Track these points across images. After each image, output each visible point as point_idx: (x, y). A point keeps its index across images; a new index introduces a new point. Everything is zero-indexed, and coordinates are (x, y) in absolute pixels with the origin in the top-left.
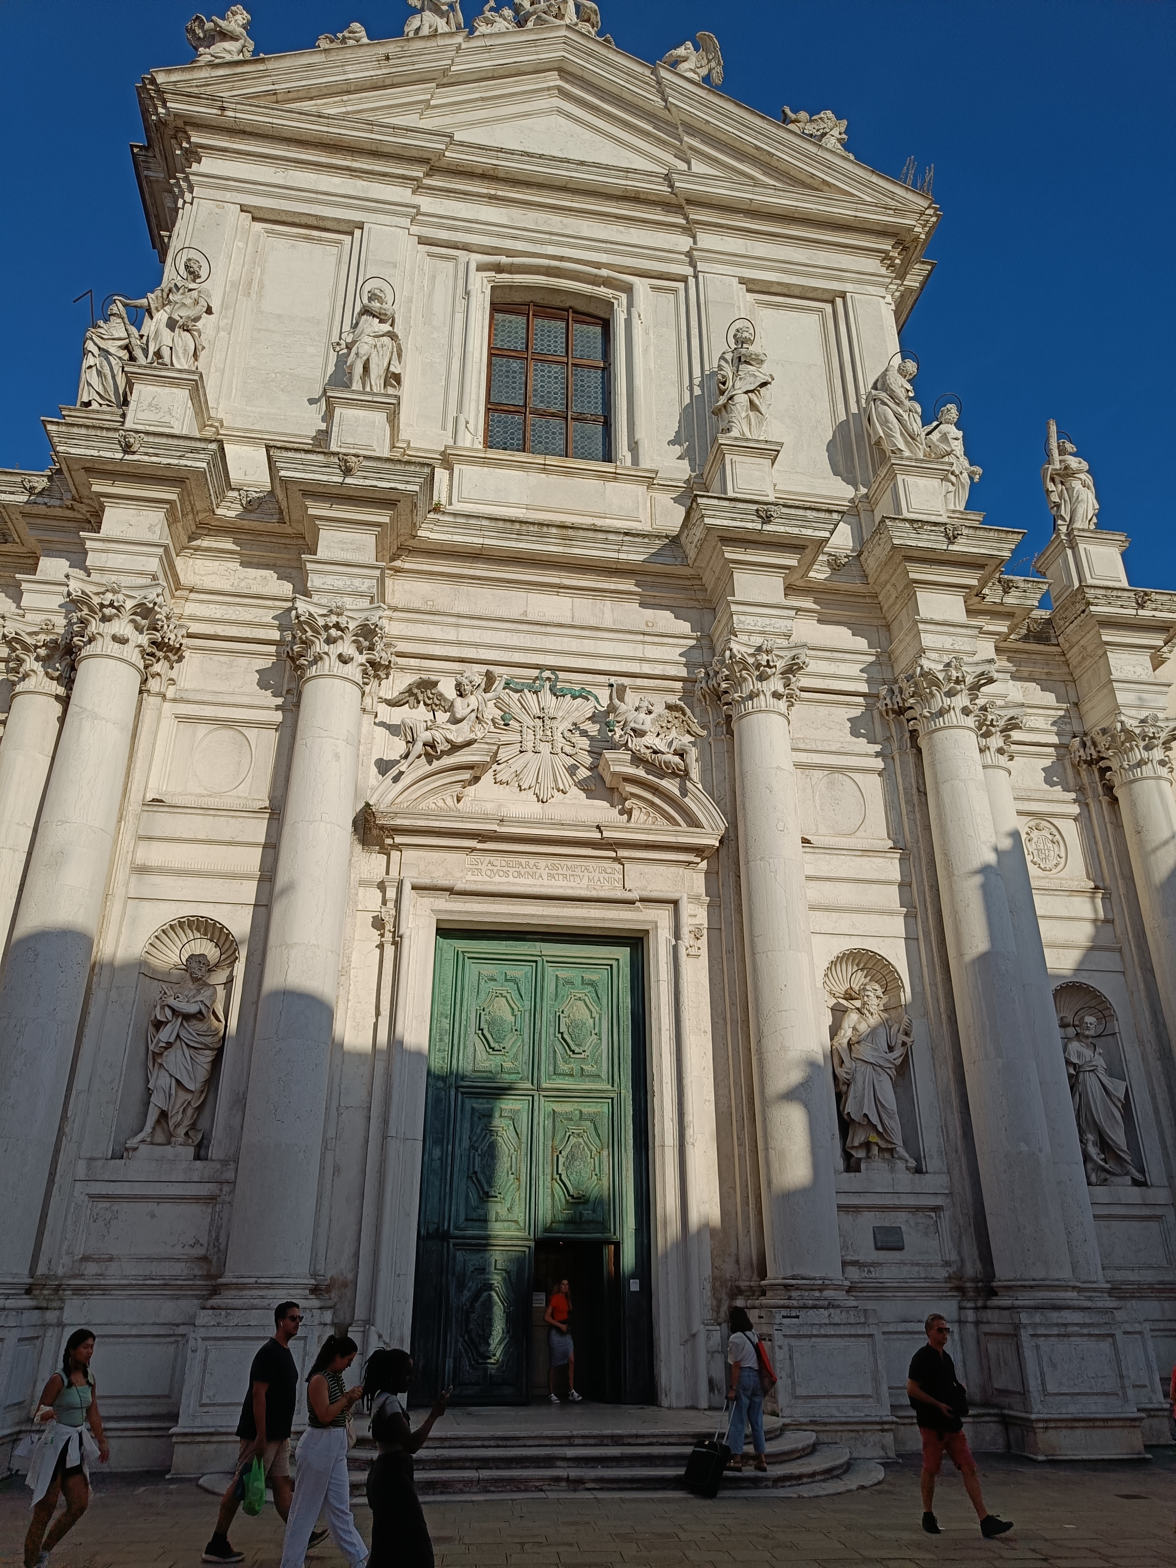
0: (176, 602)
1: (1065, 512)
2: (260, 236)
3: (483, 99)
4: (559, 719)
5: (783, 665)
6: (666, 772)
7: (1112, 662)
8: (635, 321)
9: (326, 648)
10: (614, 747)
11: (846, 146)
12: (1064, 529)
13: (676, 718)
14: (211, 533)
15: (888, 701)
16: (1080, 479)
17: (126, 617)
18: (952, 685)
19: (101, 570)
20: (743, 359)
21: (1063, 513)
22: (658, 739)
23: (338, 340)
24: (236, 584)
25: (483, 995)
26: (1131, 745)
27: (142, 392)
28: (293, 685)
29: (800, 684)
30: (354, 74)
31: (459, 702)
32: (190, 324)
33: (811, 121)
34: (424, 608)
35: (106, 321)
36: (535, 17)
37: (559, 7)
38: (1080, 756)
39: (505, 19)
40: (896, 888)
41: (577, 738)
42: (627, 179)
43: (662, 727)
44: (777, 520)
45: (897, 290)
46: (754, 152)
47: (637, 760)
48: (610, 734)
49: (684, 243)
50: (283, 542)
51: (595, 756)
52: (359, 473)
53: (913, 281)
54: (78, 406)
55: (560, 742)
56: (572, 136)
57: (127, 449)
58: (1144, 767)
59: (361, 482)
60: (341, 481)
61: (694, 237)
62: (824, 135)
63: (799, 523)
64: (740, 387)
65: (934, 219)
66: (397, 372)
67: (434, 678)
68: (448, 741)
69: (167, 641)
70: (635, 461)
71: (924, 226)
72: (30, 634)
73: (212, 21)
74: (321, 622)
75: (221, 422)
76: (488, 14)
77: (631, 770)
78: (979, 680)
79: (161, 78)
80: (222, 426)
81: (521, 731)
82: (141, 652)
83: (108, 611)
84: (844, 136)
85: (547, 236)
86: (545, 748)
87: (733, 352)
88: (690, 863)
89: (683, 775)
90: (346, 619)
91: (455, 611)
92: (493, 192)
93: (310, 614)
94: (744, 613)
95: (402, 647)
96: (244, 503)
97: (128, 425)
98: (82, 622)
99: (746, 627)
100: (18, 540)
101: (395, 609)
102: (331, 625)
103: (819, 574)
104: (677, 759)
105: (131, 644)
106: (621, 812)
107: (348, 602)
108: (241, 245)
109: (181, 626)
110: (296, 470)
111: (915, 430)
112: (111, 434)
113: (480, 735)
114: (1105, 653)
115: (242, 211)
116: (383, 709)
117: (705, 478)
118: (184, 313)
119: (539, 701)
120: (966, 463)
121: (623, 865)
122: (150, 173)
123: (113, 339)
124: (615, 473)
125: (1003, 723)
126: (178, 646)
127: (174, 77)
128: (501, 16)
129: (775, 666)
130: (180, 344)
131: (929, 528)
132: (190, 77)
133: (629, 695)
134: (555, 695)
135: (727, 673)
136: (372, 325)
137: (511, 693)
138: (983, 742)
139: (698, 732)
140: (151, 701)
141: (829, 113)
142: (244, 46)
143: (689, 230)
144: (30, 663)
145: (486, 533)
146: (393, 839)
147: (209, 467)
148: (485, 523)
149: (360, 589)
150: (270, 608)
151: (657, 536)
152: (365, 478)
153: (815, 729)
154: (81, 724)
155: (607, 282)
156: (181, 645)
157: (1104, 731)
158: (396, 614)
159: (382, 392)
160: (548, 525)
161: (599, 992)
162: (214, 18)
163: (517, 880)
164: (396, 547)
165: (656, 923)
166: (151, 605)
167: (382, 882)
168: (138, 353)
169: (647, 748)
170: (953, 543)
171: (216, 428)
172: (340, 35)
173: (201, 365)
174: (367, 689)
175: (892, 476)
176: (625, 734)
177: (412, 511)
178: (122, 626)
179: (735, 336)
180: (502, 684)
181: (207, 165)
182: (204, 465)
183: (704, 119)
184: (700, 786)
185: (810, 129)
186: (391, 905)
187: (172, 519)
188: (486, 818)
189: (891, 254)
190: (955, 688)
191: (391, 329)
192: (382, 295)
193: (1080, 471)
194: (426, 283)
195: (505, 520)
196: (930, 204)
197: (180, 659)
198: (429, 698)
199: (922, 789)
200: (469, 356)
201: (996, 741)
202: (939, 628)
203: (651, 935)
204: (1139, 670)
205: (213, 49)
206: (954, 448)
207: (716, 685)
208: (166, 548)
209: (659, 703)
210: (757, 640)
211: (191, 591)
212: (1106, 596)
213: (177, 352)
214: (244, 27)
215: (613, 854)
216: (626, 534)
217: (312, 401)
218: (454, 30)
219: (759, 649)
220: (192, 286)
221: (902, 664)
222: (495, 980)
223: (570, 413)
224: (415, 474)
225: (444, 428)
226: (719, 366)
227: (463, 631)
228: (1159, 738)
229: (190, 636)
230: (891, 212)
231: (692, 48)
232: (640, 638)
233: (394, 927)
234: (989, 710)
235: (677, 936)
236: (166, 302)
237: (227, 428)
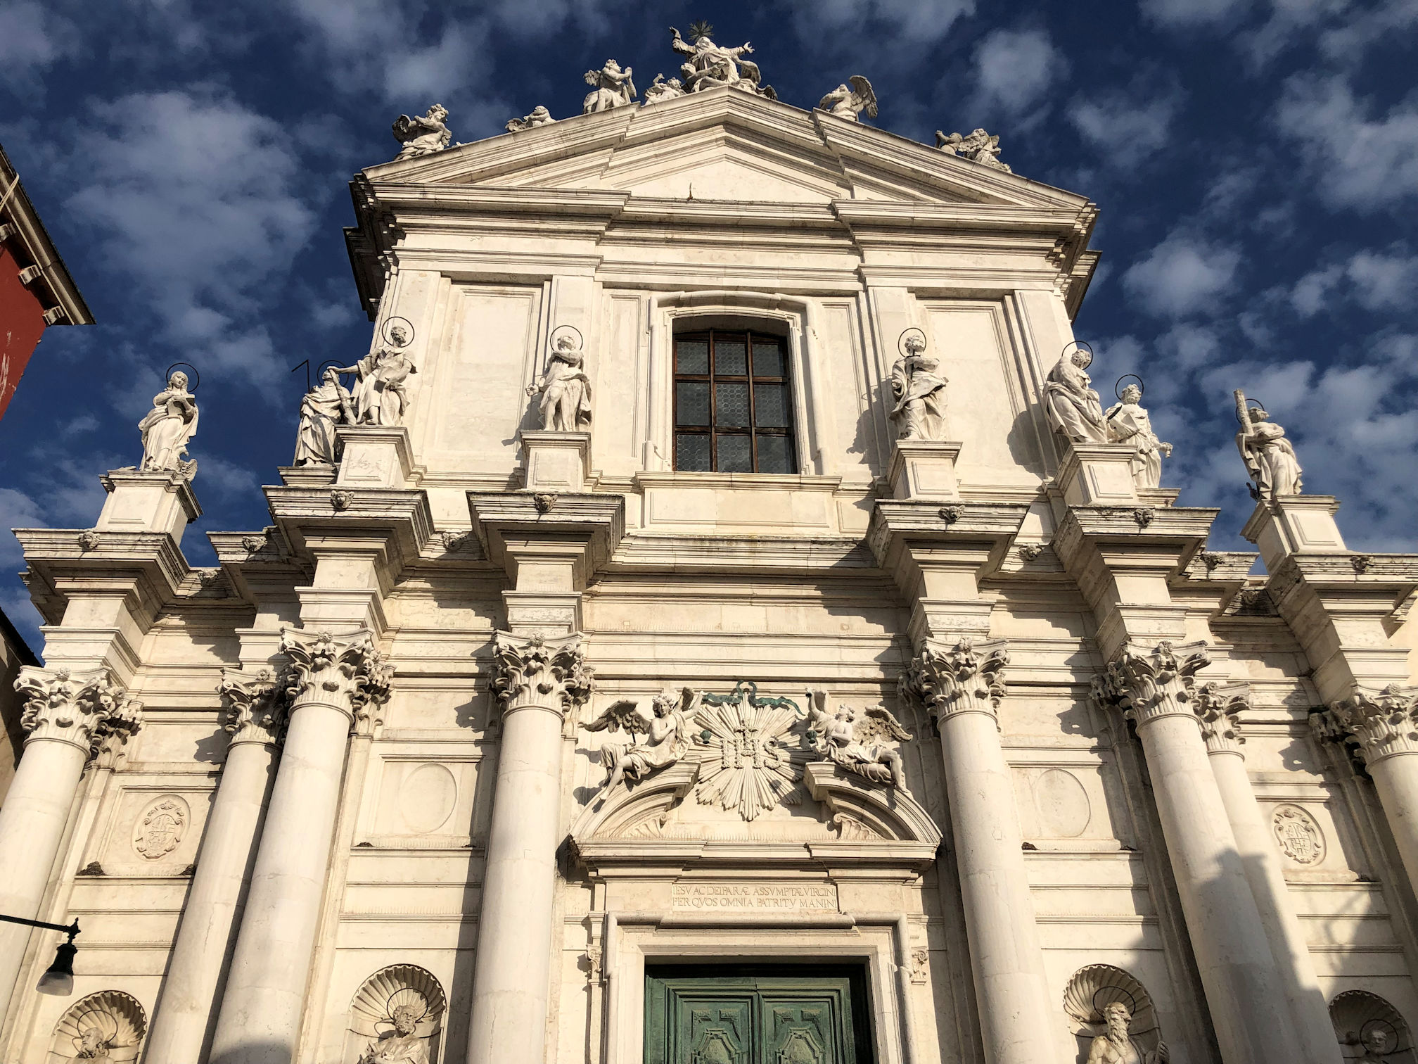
0: (383, 644)
1: (1266, 478)
2: (458, 296)
3: (656, 156)
4: (760, 731)
5: (983, 662)
6: (873, 782)
7: (1339, 630)
8: (811, 338)
9: (526, 680)
10: (817, 757)
11: (1001, 157)
12: (1268, 496)
13: (879, 723)
14: (416, 574)
15: (1100, 690)
16: (1278, 445)
17: (336, 664)
18: (1163, 671)
19: (314, 621)
20: (915, 366)
21: (1264, 479)
22: (862, 747)
23: (531, 386)
24: (440, 621)
25: (697, 1038)
26: (1375, 719)
27: (353, 450)
28: (496, 717)
29: (1006, 679)
30: (540, 150)
31: (657, 723)
32: (396, 384)
33: (964, 141)
34: (620, 629)
35: (321, 384)
36: (700, 80)
37: (722, 70)
38: (1322, 733)
39: (673, 87)
40: (1129, 893)
41: (777, 750)
42: (793, 211)
43: (865, 734)
44: (961, 519)
45: (1064, 283)
46: (912, 174)
47: (842, 771)
48: (812, 745)
49: (852, 261)
50: (485, 577)
51: (799, 768)
52: (554, 510)
53: (1081, 270)
54: (294, 466)
55: (762, 755)
56: (740, 178)
57: (339, 506)
58: (1394, 742)
59: (556, 518)
60: (536, 519)
61: (861, 255)
62: (978, 151)
63: (984, 520)
64: (915, 392)
65: (1093, 215)
66: (587, 410)
67: (631, 699)
68: (648, 764)
69: (374, 682)
70: (819, 470)
71: (1084, 223)
72: (247, 685)
73: (415, 120)
74: (521, 655)
75: (425, 469)
76: (657, 85)
77: (836, 782)
78: (1192, 664)
79: (370, 175)
80: (426, 472)
81: (722, 747)
82: (350, 697)
83: (319, 661)
84: (998, 149)
85: (722, 270)
86: (747, 763)
87: (905, 360)
88: (906, 879)
89: (889, 784)
90: (545, 649)
91: (651, 630)
92: (669, 236)
93: (511, 648)
94: (938, 613)
95: (601, 669)
96: (447, 544)
97: (341, 483)
98: (295, 673)
99: (941, 626)
100: (237, 594)
101: (593, 633)
102: (531, 656)
103: (1012, 565)
104: (882, 768)
105: (341, 690)
106: (830, 828)
107: (547, 633)
108: (442, 306)
109: (388, 667)
110: (495, 512)
111: (1095, 416)
112: (323, 495)
113: (680, 755)
114: (1330, 622)
115: (442, 276)
116: (583, 734)
117: (889, 479)
118: (391, 375)
119: (738, 714)
120: (1156, 440)
121: (836, 885)
122: (362, 251)
123: (327, 402)
124: (801, 483)
125: (1227, 705)
126: (385, 687)
127: (382, 172)
128: (669, 85)
129: (976, 664)
130: (387, 402)
131: (1119, 514)
132: (397, 171)
133: (830, 702)
134: (754, 706)
135: (928, 674)
136: (562, 370)
137: (709, 707)
138: (1208, 727)
139: (904, 737)
140: (358, 743)
141: (981, 131)
142: (443, 136)
143: (856, 249)
144: (246, 714)
145: (677, 553)
146: (597, 871)
147: (414, 516)
148: (676, 543)
149: (557, 619)
150: (472, 642)
151: (844, 542)
152: (560, 514)
153: (1028, 724)
154: (293, 773)
155: (781, 305)
156: (388, 685)
157: (1344, 705)
158: (594, 637)
159: (575, 430)
160: (736, 541)
161: (821, 1027)
162: (417, 117)
163: (726, 909)
164: (592, 573)
165: (876, 947)
166: (360, 652)
167: (588, 918)
168: (349, 414)
169: (851, 757)
170: (1145, 527)
171: (421, 474)
172: (526, 118)
173: (406, 421)
174: (567, 716)
175: (1076, 463)
176: (827, 743)
177: (606, 540)
178: (332, 674)
179: (906, 345)
180: (700, 700)
181: (412, 241)
182: (410, 515)
183: (862, 152)
184: (910, 795)
185: (963, 147)
186: (597, 942)
187: (379, 564)
188: (690, 844)
189: (1055, 250)
190: (1167, 674)
191: (579, 372)
192: (571, 341)
193: (1277, 437)
194: (611, 322)
195: (695, 539)
196: (1086, 203)
197: (388, 698)
198: (628, 721)
199: (1147, 782)
200: (654, 386)
201: (1223, 725)
202: (1142, 613)
203: (871, 962)
204: (1371, 637)
205: (416, 142)
206: (1139, 427)
207: (917, 686)
208: (374, 595)
209: (859, 707)
210: (954, 639)
211: (397, 632)
212: (1319, 563)
213: (384, 410)
214: (443, 120)
215: (824, 874)
216: (813, 542)
217: (506, 443)
218: (629, 102)
219: (957, 648)
220: (398, 350)
221: (1110, 650)
222: (710, 1020)
223: (753, 429)
224: (608, 507)
225: (634, 455)
226: (894, 374)
227: (659, 648)
228: (1405, 709)
229: (397, 675)
230: (1050, 214)
231: (846, 89)
232: (837, 642)
233: (601, 967)
234: (1210, 691)
235: (899, 960)
236: (374, 366)
237: (431, 473)
